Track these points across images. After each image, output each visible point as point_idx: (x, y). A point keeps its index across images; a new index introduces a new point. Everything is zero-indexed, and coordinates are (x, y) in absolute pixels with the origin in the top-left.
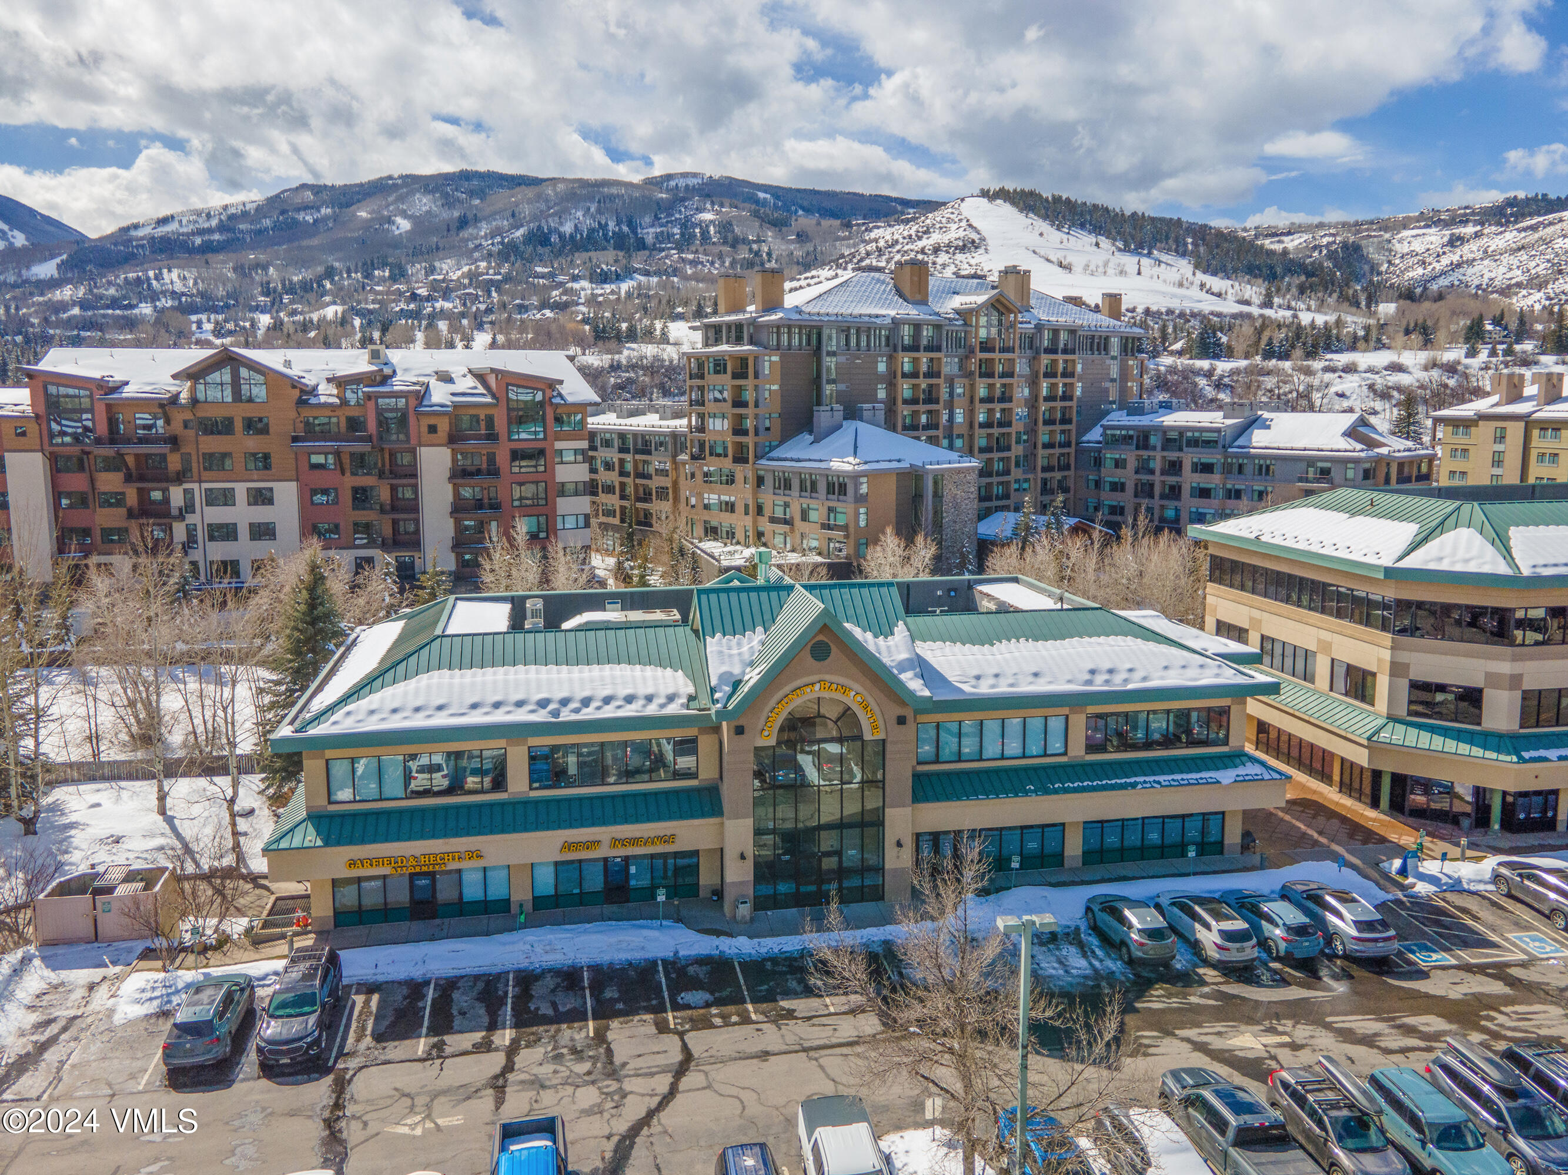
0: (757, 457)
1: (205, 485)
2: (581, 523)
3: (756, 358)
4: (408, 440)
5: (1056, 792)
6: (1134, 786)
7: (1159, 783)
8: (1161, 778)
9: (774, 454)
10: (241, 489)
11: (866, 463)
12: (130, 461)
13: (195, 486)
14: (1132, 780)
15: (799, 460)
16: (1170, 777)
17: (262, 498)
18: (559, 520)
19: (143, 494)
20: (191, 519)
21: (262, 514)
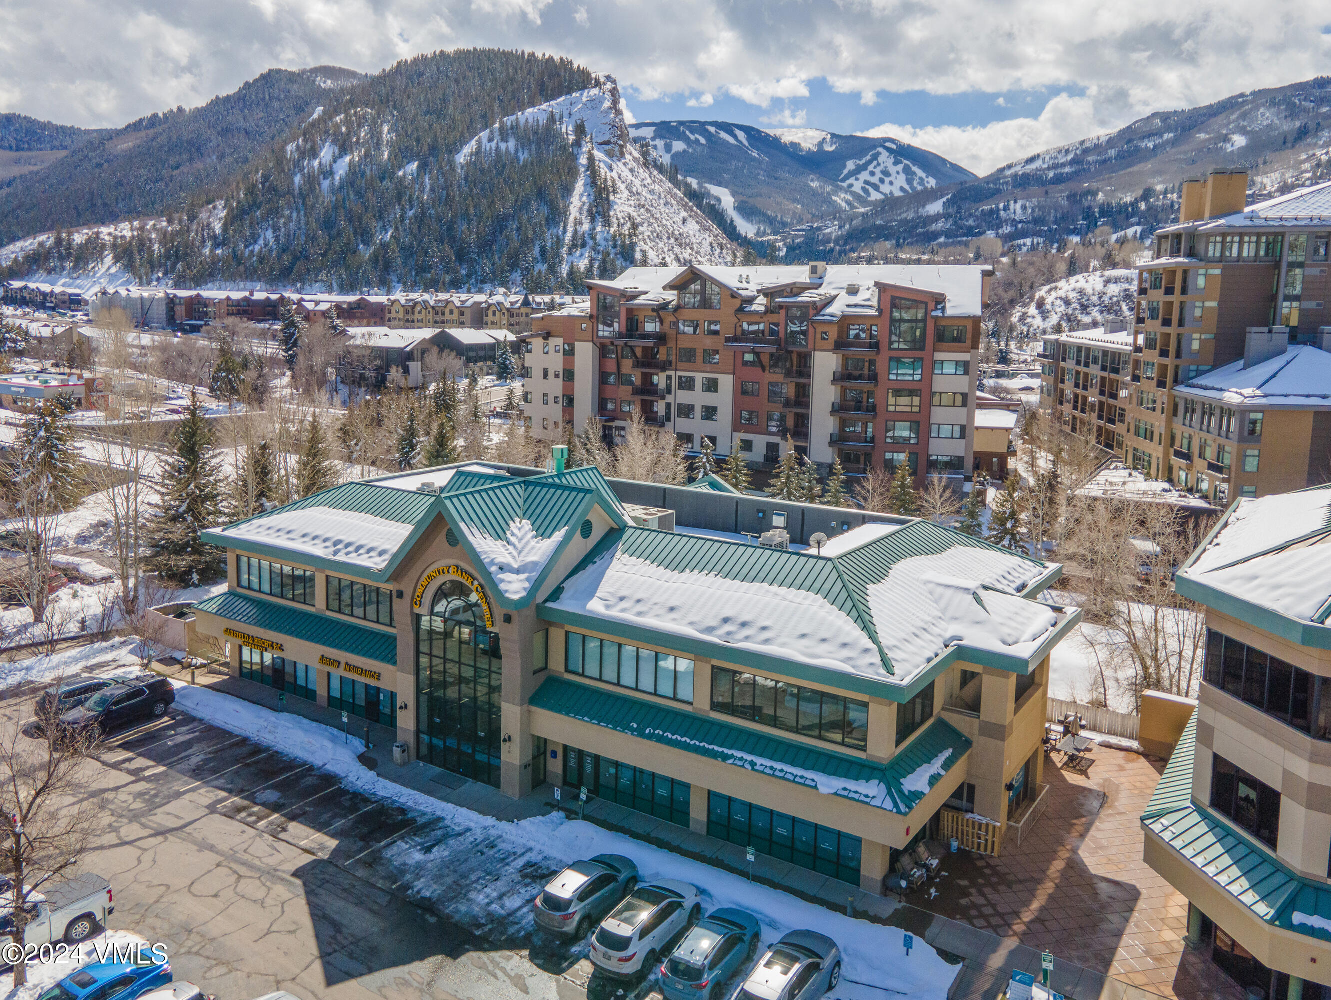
0: (1176, 381)
1: (679, 374)
2: (957, 434)
3: (1185, 272)
4: (806, 346)
5: (650, 737)
6: (725, 758)
7: (752, 764)
8: (759, 761)
9: (1195, 381)
10: (699, 378)
11: (1265, 396)
12: (639, 352)
13: (672, 373)
14: (730, 752)
15: (1205, 388)
16: (769, 763)
17: (712, 386)
18: (934, 428)
19: (647, 378)
20: (669, 399)
21: (710, 399)
